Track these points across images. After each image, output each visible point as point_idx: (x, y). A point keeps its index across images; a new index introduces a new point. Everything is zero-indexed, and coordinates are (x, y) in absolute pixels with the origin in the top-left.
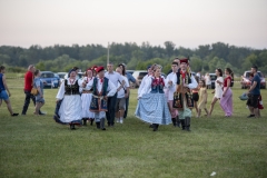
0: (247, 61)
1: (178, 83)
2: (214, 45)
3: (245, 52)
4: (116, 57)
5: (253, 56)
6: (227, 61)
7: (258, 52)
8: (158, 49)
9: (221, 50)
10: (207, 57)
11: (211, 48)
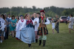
0: (63, 13)
1: (40, 22)
2: (51, 7)
3: (62, 9)
4: (14, 12)
5: (65, 11)
6: (55, 13)
7: (67, 9)
8: (30, 9)
9: (53, 9)
10: (48, 12)
11: (50, 8)
